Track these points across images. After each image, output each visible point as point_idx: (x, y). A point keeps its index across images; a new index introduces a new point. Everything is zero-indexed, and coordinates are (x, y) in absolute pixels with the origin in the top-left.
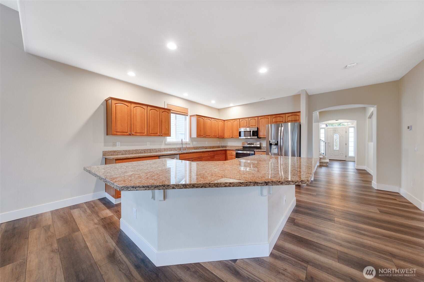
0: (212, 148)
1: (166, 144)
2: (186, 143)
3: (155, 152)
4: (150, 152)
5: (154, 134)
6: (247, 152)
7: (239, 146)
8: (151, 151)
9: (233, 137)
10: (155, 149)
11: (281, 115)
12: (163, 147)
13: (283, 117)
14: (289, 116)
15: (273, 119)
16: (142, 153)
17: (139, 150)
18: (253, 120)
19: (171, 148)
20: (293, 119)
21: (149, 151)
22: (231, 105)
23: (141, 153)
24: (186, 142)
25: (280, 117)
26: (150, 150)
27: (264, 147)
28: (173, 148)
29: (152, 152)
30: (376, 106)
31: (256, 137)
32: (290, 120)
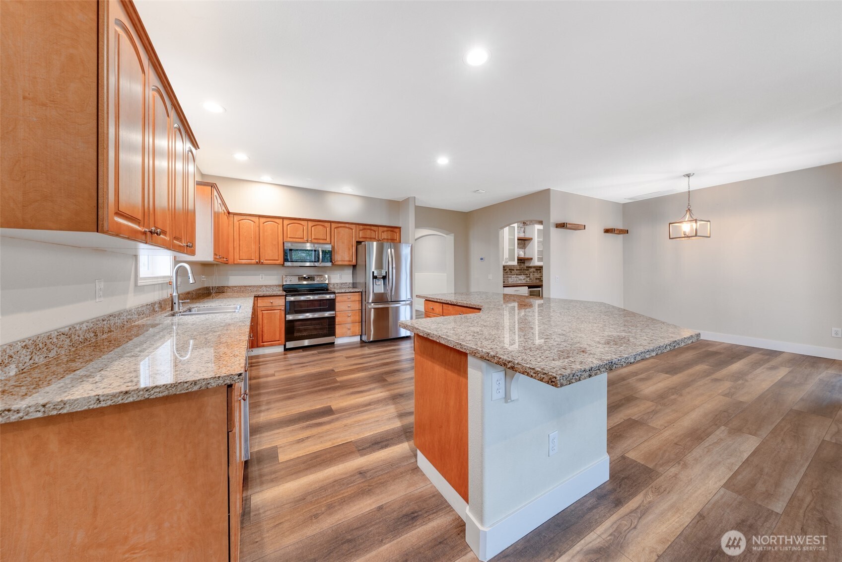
6: (310, 298)
7: (270, 286)
9: (262, 264)
11: (372, 228)
13: (375, 231)
14: (383, 232)
15: (361, 232)
18: (321, 227)
20: (390, 237)
22: (266, 178)
25: (371, 230)
27: (334, 284)
30: (453, 234)
31: (329, 264)
32: (386, 238)
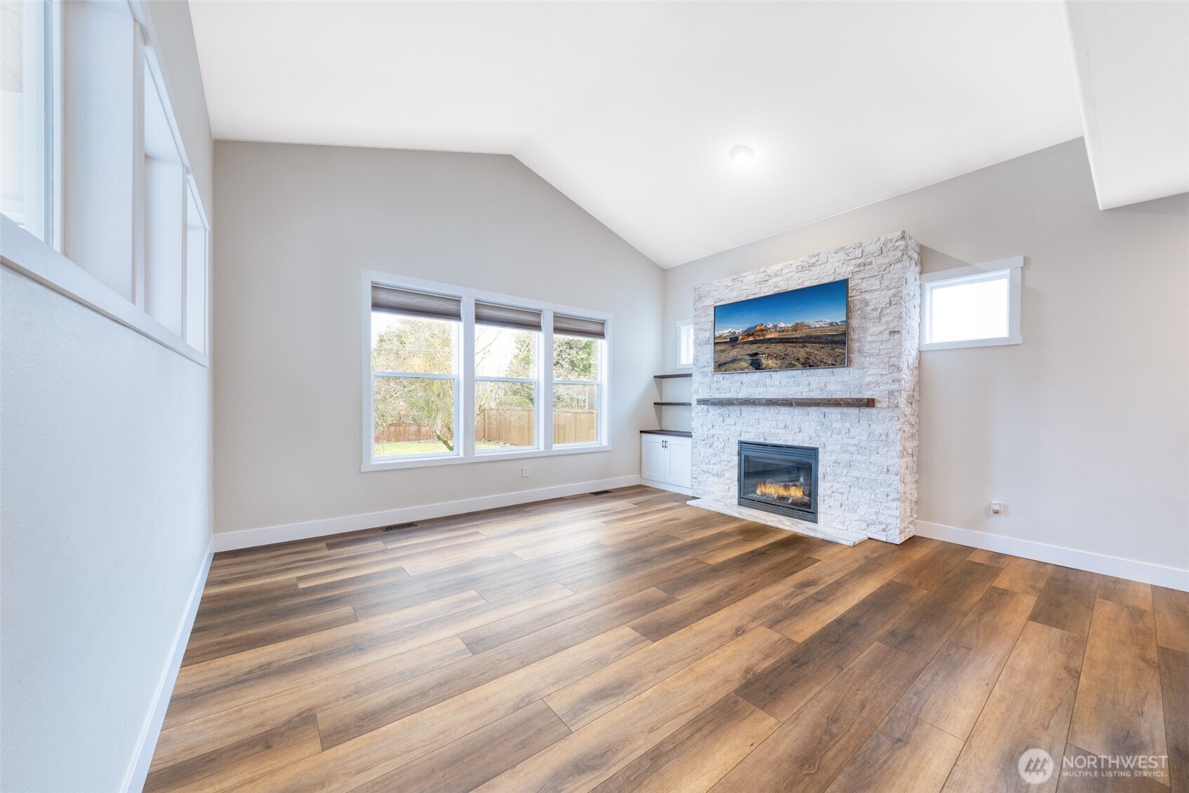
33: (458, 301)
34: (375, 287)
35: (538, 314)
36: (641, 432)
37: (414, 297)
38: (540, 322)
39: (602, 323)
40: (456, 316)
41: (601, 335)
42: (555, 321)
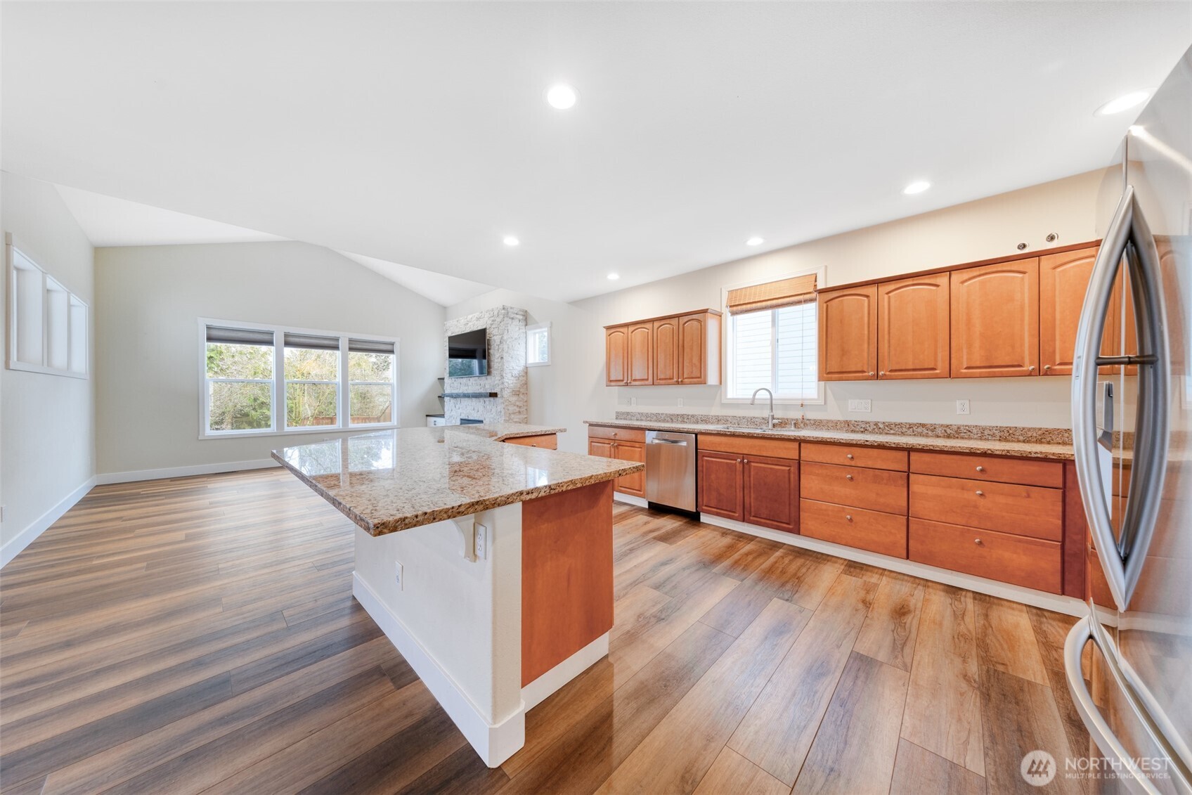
0: (1036, 442)
1: (724, 405)
2: (800, 403)
3: (694, 423)
4: (683, 422)
5: (665, 379)
8: (685, 420)
10: (693, 416)
12: (715, 411)
16: (668, 422)
17: (662, 414)
19: (737, 416)
21: (679, 419)
23: (664, 421)
24: (802, 399)
26: (682, 416)
28: (744, 418)
29: (687, 421)
33: (272, 334)
34: (209, 328)
35: (337, 339)
36: (427, 416)
37: (238, 332)
38: (338, 345)
39: (393, 344)
40: (270, 343)
41: (392, 352)
42: (349, 344)
